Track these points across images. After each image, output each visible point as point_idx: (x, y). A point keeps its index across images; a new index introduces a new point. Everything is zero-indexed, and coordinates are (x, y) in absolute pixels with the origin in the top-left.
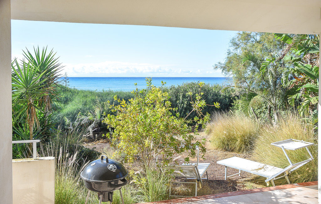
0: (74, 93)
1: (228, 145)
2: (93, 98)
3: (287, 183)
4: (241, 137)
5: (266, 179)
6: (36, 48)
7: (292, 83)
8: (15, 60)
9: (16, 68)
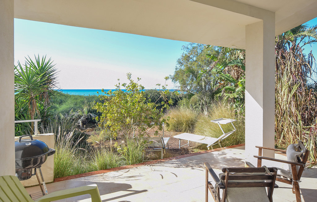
0: (67, 97)
1: (177, 127)
2: (82, 100)
3: (220, 147)
4: (186, 122)
5: (207, 145)
6: (37, 57)
7: (217, 87)
8: (19, 64)
9: (20, 71)
